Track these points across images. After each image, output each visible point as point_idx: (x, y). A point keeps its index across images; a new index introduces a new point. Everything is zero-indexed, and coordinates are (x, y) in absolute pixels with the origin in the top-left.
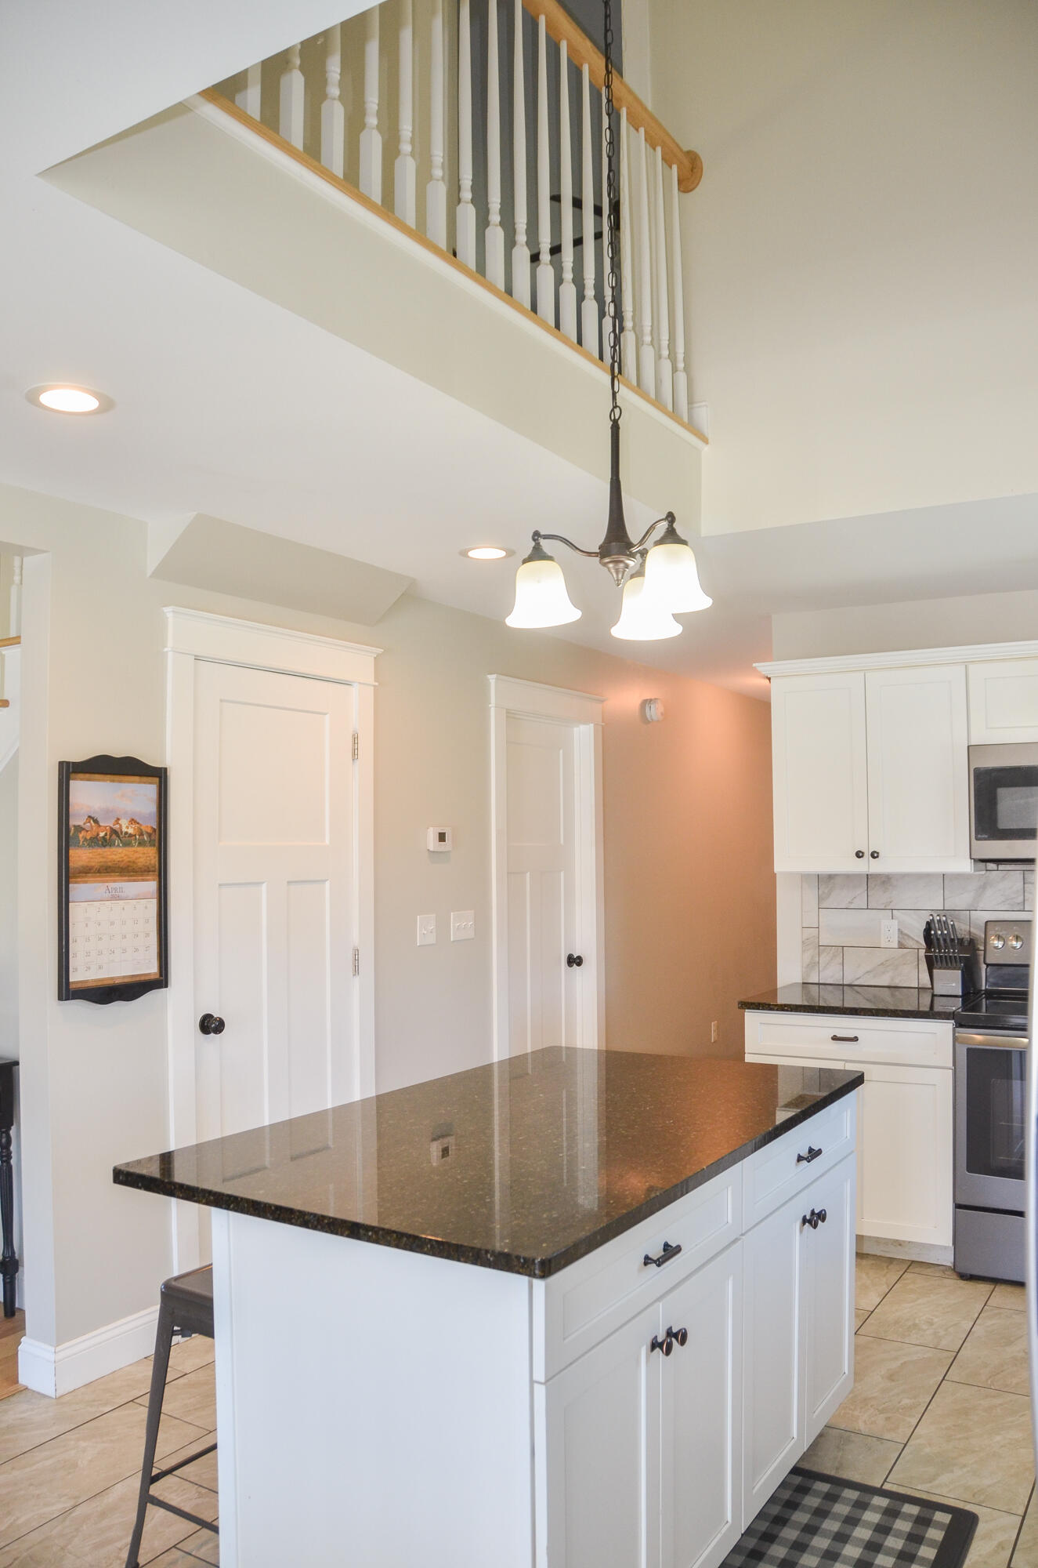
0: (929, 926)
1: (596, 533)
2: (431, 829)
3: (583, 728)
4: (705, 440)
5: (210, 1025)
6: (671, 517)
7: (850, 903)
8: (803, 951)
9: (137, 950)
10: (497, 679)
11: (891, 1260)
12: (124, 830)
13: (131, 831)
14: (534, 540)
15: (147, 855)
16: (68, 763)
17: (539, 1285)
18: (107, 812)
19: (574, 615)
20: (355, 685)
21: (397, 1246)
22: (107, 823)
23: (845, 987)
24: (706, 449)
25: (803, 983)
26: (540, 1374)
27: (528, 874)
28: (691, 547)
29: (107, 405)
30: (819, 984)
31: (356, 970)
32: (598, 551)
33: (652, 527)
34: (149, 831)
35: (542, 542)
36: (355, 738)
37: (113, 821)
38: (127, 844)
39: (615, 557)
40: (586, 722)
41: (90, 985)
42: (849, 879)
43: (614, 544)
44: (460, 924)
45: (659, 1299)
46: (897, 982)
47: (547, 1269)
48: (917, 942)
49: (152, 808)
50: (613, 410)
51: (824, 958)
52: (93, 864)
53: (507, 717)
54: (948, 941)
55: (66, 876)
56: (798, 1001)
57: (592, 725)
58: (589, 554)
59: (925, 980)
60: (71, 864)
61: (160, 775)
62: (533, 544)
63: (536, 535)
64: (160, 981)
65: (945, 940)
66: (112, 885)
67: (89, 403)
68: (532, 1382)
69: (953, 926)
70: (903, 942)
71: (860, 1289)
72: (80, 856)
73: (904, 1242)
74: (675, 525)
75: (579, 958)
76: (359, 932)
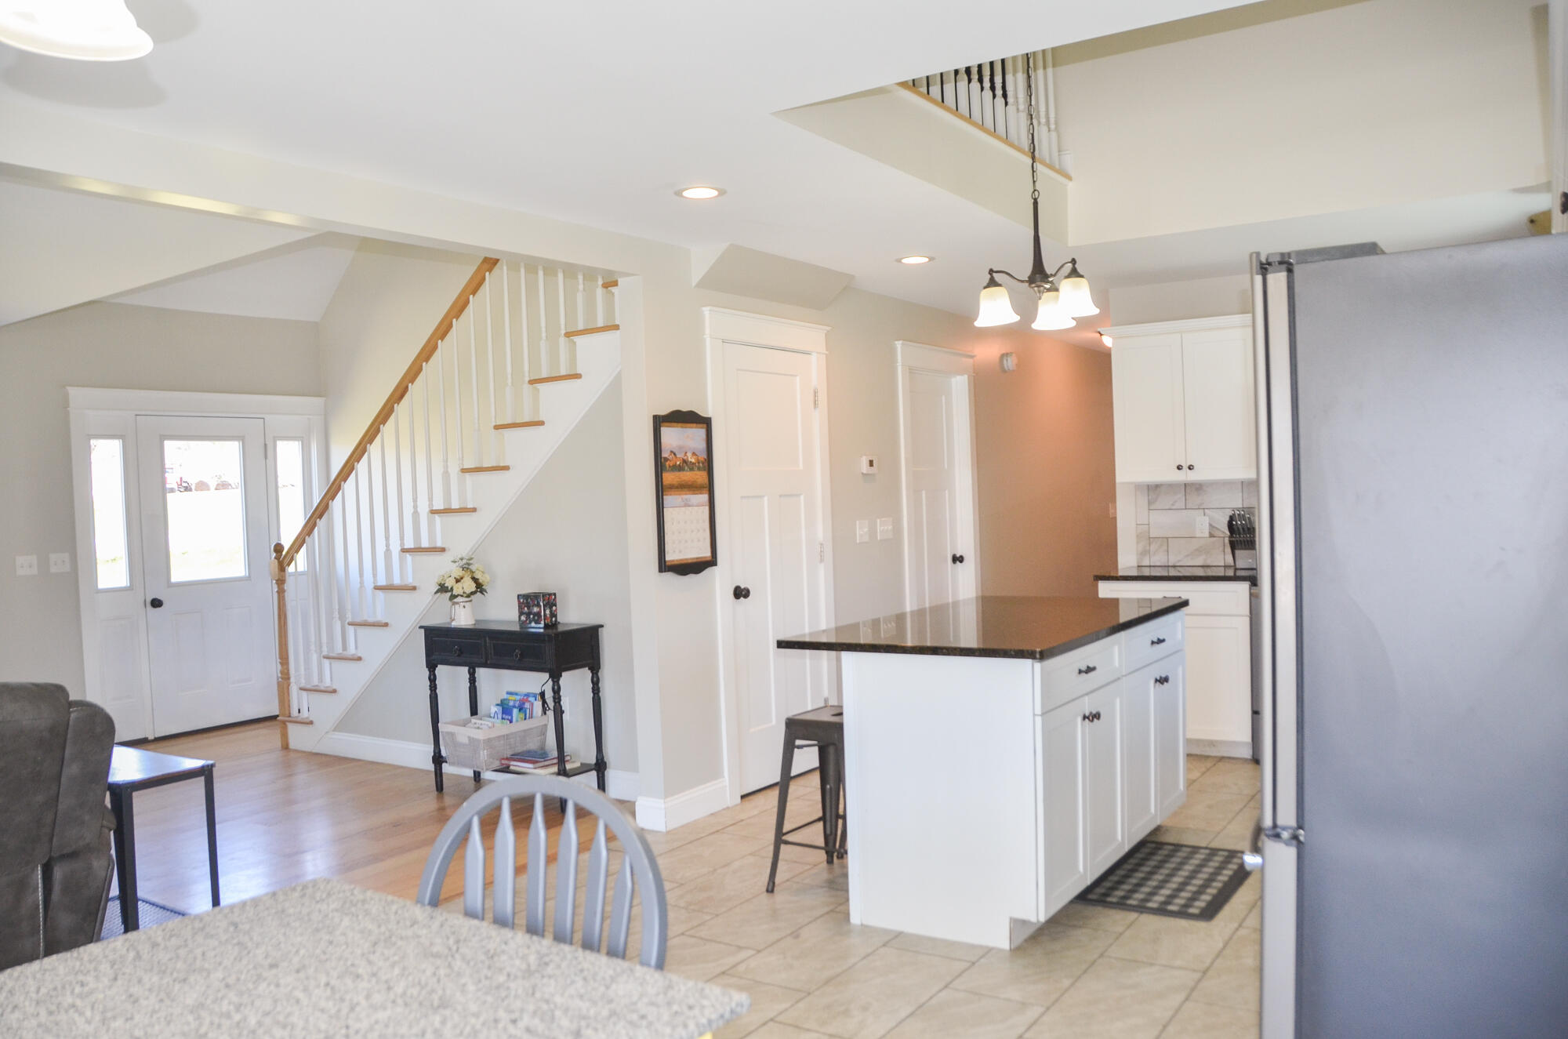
0: (1232, 518)
1: (1026, 269)
2: (864, 457)
3: (959, 378)
4: (1069, 178)
5: (740, 593)
6: (1074, 261)
7: (1173, 505)
8: (1138, 543)
9: (699, 541)
10: (902, 344)
11: (1207, 757)
12: (690, 460)
13: (693, 461)
14: (989, 273)
15: (700, 477)
16: (659, 416)
17: (1038, 665)
18: (680, 448)
19: (1017, 318)
20: (814, 354)
21: (961, 655)
22: (680, 455)
23: (1170, 568)
24: (1070, 185)
25: (1139, 566)
26: (1038, 711)
27: (924, 492)
28: (1087, 279)
29: (722, 193)
30: (1150, 566)
31: (822, 561)
32: (1027, 279)
33: (1062, 266)
34: (703, 460)
35: (994, 274)
36: (815, 393)
37: (683, 454)
38: (692, 469)
39: (1039, 283)
40: (962, 374)
41: (676, 563)
42: (1171, 487)
43: (1037, 276)
44: (884, 527)
45: (1087, 694)
46: (1209, 562)
47: (1043, 656)
48: (1224, 532)
49: (703, 445)
50: (1034, 192)
51: (1153, 547)
52: (674, 483)
53: (910, 372)
54: (1246, 529)
55: (661, 490)
56: (1134, 573)
57: (966, 376)
58: (1022, 281)
59: (1230, 560)
60: (664, 483)
61: (706, 423)
62: (989, 276)
63: (991, 271)
64: (712, 562)
65: (1243, 529)
66: (685, 497)
67: (711, 193)
68: (1034, 715)
69: (1249, 518)
70: (1213, 533)
71: (1188, 770)
72: (669, 478)
73: (1216, 741)
74: (1076, 266)
75: (961, 557)
76: (821, 531)
